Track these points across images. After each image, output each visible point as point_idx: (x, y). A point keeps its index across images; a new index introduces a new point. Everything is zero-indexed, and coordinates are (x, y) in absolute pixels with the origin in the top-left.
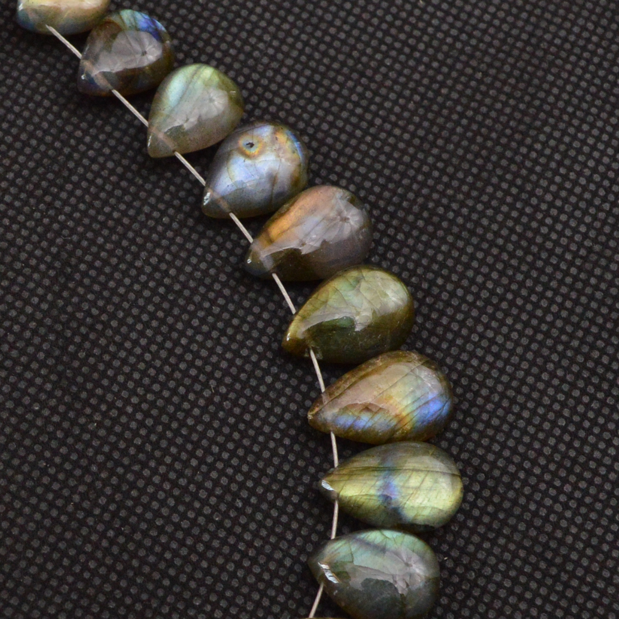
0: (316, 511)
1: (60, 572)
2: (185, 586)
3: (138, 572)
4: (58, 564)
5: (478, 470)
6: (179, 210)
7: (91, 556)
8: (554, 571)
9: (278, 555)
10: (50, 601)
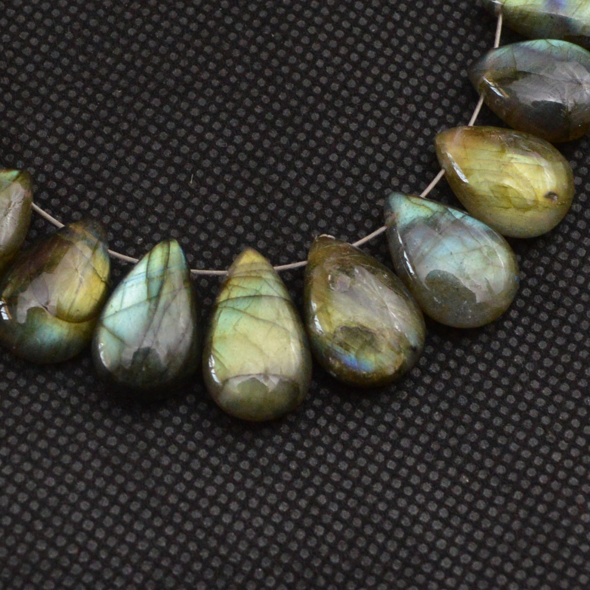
0: (479, 28)
1: (205, 75)
2: (336, 95)
3: (288, 78)
4: (203, 67)
7: (238, 60)
9: (437, 69)
10: (193, 104)
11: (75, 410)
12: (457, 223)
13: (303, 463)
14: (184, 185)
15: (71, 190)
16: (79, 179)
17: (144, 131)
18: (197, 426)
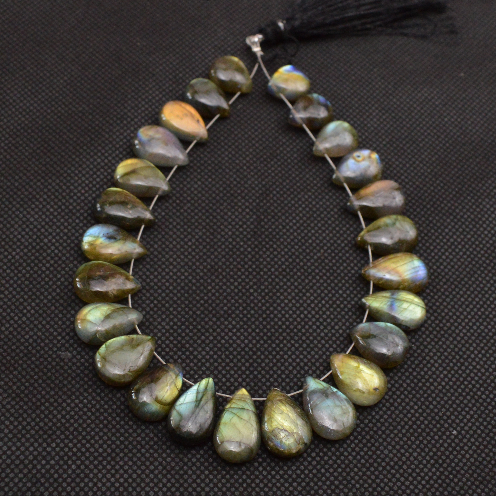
0: (358, 313)
1: (237, 312)
2: (292, 331)
3: (272, 320)
4: (237, 308)
7: (252, 308)
9: (337, 327)
13: (249, 485)
14: (220, 356)
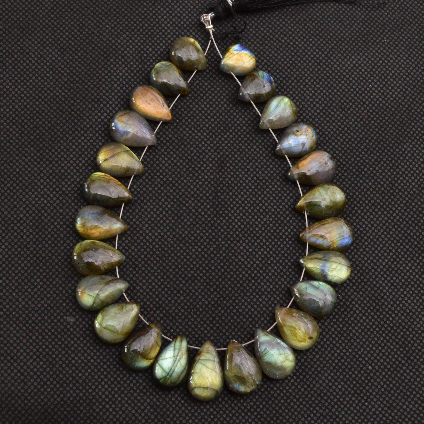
3: (229, 280)
5: (357, 266)
6: (266, 149)
8: (378, 307)
10: (196, 284)
11: (144, 387)
12: (279, 344)
14: (189, 313)
15: (152, 310)
16: (155, 306)
17: (178, 292)
18: (183, 399)
